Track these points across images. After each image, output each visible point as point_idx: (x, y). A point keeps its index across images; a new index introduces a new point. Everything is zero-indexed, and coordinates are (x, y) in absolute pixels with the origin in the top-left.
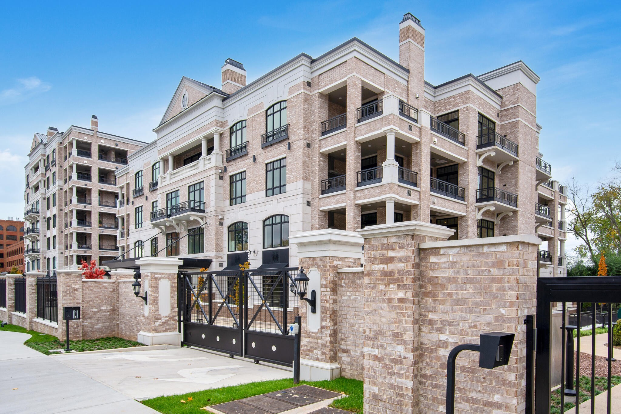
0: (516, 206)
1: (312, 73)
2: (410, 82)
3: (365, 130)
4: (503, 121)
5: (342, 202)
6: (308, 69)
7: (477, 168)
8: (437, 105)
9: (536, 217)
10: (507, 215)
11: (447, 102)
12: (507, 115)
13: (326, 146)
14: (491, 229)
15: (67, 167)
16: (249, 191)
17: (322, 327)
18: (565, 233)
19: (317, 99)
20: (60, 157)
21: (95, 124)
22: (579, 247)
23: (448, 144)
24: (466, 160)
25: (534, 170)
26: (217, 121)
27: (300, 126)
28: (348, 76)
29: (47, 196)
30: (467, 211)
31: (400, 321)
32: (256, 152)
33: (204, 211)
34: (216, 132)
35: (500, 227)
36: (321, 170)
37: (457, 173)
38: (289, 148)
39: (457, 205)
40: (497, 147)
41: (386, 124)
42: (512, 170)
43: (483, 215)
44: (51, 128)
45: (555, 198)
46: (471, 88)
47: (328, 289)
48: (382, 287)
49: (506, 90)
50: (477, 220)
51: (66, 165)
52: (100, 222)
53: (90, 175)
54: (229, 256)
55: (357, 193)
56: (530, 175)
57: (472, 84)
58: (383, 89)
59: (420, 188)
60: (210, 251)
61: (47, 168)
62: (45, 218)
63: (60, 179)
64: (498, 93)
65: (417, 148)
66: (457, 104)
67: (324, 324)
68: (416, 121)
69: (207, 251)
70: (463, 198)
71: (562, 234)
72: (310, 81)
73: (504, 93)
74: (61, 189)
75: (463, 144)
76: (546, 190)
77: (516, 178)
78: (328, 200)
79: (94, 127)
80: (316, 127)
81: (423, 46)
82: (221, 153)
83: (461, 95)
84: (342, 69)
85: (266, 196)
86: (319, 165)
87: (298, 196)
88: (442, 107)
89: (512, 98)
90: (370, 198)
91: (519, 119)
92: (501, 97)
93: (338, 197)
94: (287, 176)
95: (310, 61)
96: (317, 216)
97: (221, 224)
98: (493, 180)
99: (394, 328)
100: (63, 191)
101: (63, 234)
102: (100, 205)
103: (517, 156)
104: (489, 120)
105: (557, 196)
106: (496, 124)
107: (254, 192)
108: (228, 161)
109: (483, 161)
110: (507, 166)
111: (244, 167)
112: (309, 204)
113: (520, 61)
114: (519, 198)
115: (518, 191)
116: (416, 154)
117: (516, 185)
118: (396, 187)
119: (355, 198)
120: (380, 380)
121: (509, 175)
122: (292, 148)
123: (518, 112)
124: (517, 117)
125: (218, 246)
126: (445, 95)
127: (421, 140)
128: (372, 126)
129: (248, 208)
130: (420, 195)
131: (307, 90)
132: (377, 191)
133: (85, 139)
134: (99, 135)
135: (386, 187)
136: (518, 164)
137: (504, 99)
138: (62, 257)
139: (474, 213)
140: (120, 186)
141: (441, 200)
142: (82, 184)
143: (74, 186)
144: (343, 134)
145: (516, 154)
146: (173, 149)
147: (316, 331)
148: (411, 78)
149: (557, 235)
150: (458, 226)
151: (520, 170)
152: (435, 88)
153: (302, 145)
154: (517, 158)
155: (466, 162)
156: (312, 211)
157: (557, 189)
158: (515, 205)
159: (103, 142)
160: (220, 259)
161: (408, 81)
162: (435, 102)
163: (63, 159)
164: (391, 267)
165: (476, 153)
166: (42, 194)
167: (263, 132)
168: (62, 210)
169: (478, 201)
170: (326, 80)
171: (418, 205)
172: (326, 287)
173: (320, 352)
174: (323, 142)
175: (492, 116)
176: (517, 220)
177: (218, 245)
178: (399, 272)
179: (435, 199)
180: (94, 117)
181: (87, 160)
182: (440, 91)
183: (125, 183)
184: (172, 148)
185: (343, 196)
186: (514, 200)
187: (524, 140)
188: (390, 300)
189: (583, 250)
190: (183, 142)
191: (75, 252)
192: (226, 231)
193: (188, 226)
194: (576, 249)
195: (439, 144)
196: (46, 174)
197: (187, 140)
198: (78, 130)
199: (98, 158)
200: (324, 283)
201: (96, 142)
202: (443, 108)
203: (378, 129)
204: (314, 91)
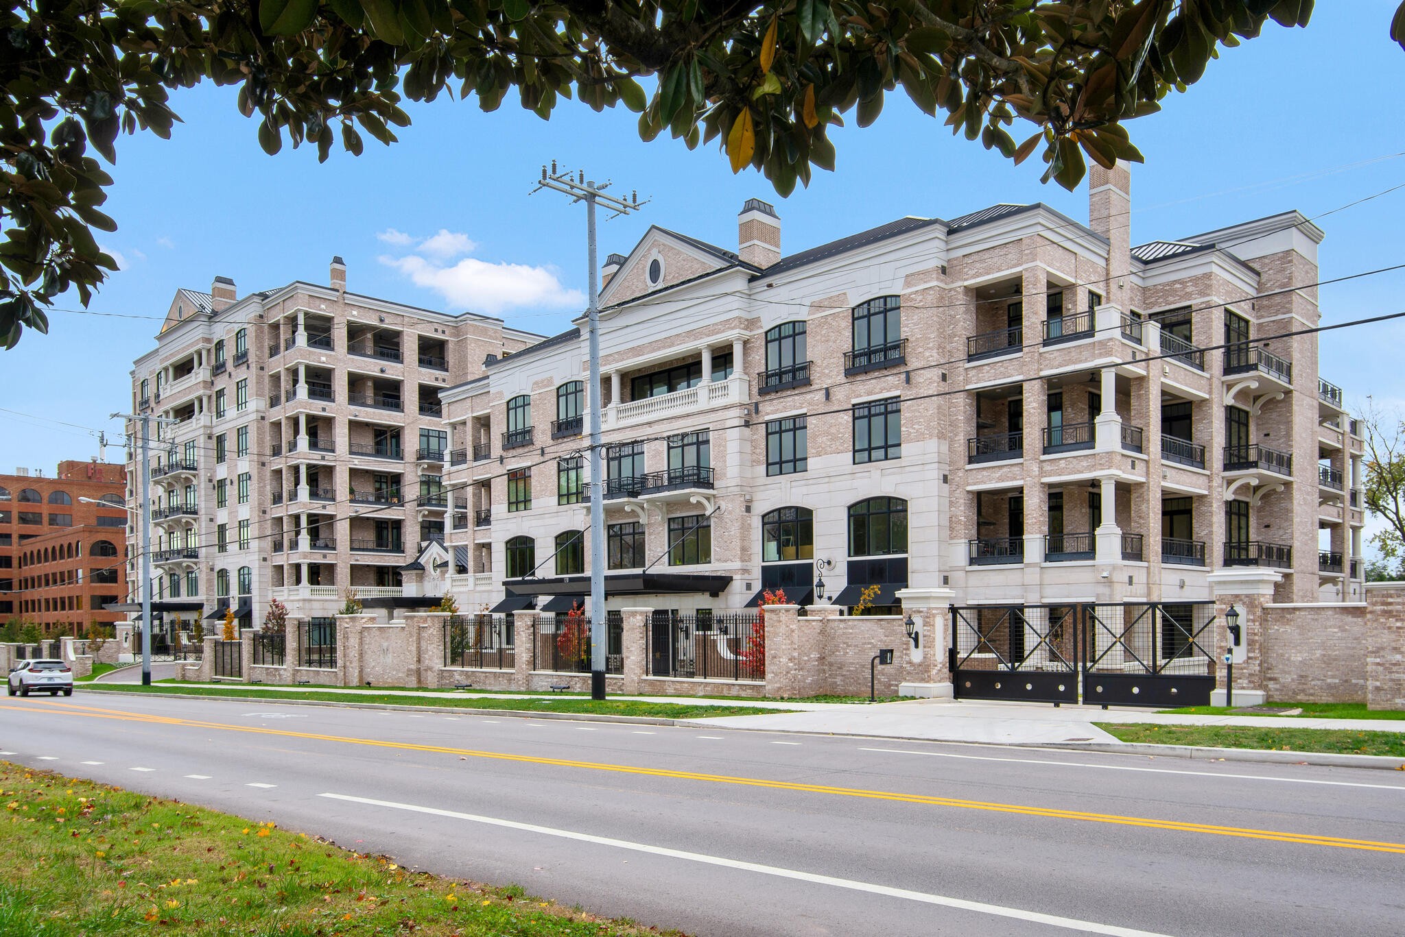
0: (1290, 474)
1: (948, 250)
2: (1112, 261)
3: (1059, 360)
4: (1262, 317)
5: (1015, 479)
6: (942, 246)
7: (1223, 409)
8: (1148, 294)
9: (1320, 490)
10: (1274, 490)
11: (1168, 290)
12: (1269, 307)
13: (978, 381)
14: (1244, 515)
15: (281, 369)
16: (814, 451)
17: (1249, 658)
18: (1361, 513)
19: (961, 296)
20: (260, 348)
21: (339, 275)
22: (1378, 534)
23: (1182, 372)
24: (1207, 396)
25: (1316, 404)
26: (740, 318)
27: (931, 345)
28: (1025, 266)
29: (217, 431)
30: (1210, 487)
31: (1399, 640)
32: (830, 381)
33: (710, 486)
34: (738, 339)
35: (1259, 511)
36: (968, 420)
37: (1189, 417)
38: (908, 381)
39: (1195, 477)
40: (1263, 371)
41: (1101, 354)
42: (1281, 407)
43: (1235, 493)
44: (219, 280)
45: (1343, 444)
46: (1215, 269)
47: (1257, 624)
48: (1382, 620)
49: (1267, 261)
50: (1226, 502)
51: (278, 365)
52: (352, 491)
53: (329, 387)
54: (765, 570)
55: (1044, 464)
56: (1310, 415)
57: (1216, 261)
58: (1073, 281)
59: (1148, 455)
60: (726, 561)
61: (219, 369)
62: (210, 481)
63: (259, 394)
64: (1251, 264)
65: (1140, 387)
66: (1188, 296)
67: (1251, 655)
68: (1139, 341)
69: (718, 560)
70: (1202, 464)
71: (1356, 515)
72: (945, 264)
73: (1263, 266)
74: (263, 418)
75: (1202, 368)
76: (1329, 431)
77: (1289, 423)
78: (985, 473)
79: (338, 283)
80: (959, 347)
81: (1127, 193)
82: (746, 377)
83: (1195, 280)
84: (1013, 252)
85: (854, 463)
86: (965, 412)
87: (927, 467)
88: (1160, 297)
89: (1279, 276)
90: (1069, 474)
91: (1294, 315)
92: (1258, 274)
93: (1005, 470)
94: (903, 429)
95: (946, 230)
96: (962, 501)
97: (748, 509)
98: (1247, 425)
99: (1394, 644)
100: (267, 423)
101: (268, 516)
102: (351, 453)
103: (1290, 383)
104: (1240, 318)
105: (1346, 441)
106: (1251, 323)
107: (826, 454)
108: (762, 392)
109: (1236, 397)
110: (1272, 401)
111: (802, 408)
112: (945, 479)
113: (1295, 211)
114: (1294, 458)
115: (1291, 446)
116: (1139, 397)
117: (1289, 435)
118: (1119, 457)
119: (1042, 473)
120: (1381, 677)
121: (1274, 415)
122: (913, 381)
123: (1290, 302)
124: (1290, 311)
125: (745, 551)
126: (1163, 276)
127: (1148, 373)
128: (1073, 354)
129: (811, 482)
130: (1148, 467)
131: (942, 281)
132: (1085, 464)
133: (321, 310)
134: (349, 299)
135: (1101, 458)
136: (1291, 397)
137: (1264, 277)
138: (265, 567)
139: (1220, 489)
140: (452, 421)
141: (1174, 472)
142: (317, 407)
143: (301, 413)
144: (1015, 362)
145: (1287, 380)
146: (624, 362)
147: (1241, 662)
148: (1112, 254)
149: (1348, 517)
150: (1194, 513)
151: (1295, 408)
152: (1146, 263)
153: (935, 378)
154: (1291, 387)
155: (1207, 400)
156: (952, 492)
157: (1347, 428)
158: (1287, 472)
159: (356, 316)
160: (746, 576)
161: (1107, 260)
162: (1144, 288)
163: (267, 351)
164: (1390, 608)
165: (1223, 382)
166: (205, 427)
167: (847, 347)
168: (263, 464)
169: (1227, 467)
170: (978, 265)
171: (1144, 483)
172: (1253, 621)
173: (1246, 681)
174: (971, 373)
175: (1244, 311)
176: (1291, 499)
177: (744, 549)
178: (1397, 611)
179: (1169, 472)
180: (338, 260)
181: (326, 355)
182: (1158, 269)
183: (470, 415)
184: (623, 359)
185: (1016, 469)
186: (1285, 463)
187: (1301, 352)
188: (1389, 628)
189: (1388, 542)
190: (654, 351)
191: (305, 556)
192: (757, 523)
193: (669, 512)
194: (1373, 540)
195: (1171, 375)
196: (212, 383)
197: (664, 347)
198: (307, 290)
199: (346, 351)
200: (1252, 617)
201: (343, 315)
202: (1161, 300)
203: (1086, 360)
204: (952, 282)
